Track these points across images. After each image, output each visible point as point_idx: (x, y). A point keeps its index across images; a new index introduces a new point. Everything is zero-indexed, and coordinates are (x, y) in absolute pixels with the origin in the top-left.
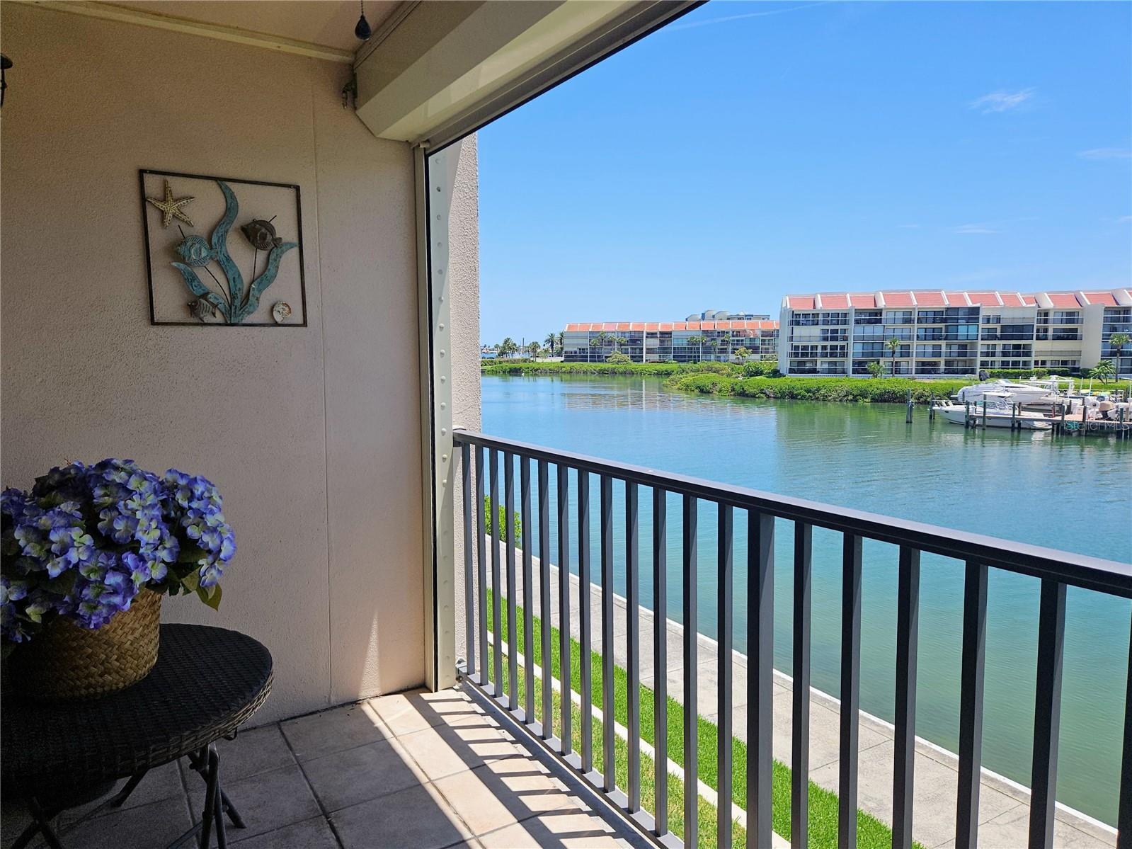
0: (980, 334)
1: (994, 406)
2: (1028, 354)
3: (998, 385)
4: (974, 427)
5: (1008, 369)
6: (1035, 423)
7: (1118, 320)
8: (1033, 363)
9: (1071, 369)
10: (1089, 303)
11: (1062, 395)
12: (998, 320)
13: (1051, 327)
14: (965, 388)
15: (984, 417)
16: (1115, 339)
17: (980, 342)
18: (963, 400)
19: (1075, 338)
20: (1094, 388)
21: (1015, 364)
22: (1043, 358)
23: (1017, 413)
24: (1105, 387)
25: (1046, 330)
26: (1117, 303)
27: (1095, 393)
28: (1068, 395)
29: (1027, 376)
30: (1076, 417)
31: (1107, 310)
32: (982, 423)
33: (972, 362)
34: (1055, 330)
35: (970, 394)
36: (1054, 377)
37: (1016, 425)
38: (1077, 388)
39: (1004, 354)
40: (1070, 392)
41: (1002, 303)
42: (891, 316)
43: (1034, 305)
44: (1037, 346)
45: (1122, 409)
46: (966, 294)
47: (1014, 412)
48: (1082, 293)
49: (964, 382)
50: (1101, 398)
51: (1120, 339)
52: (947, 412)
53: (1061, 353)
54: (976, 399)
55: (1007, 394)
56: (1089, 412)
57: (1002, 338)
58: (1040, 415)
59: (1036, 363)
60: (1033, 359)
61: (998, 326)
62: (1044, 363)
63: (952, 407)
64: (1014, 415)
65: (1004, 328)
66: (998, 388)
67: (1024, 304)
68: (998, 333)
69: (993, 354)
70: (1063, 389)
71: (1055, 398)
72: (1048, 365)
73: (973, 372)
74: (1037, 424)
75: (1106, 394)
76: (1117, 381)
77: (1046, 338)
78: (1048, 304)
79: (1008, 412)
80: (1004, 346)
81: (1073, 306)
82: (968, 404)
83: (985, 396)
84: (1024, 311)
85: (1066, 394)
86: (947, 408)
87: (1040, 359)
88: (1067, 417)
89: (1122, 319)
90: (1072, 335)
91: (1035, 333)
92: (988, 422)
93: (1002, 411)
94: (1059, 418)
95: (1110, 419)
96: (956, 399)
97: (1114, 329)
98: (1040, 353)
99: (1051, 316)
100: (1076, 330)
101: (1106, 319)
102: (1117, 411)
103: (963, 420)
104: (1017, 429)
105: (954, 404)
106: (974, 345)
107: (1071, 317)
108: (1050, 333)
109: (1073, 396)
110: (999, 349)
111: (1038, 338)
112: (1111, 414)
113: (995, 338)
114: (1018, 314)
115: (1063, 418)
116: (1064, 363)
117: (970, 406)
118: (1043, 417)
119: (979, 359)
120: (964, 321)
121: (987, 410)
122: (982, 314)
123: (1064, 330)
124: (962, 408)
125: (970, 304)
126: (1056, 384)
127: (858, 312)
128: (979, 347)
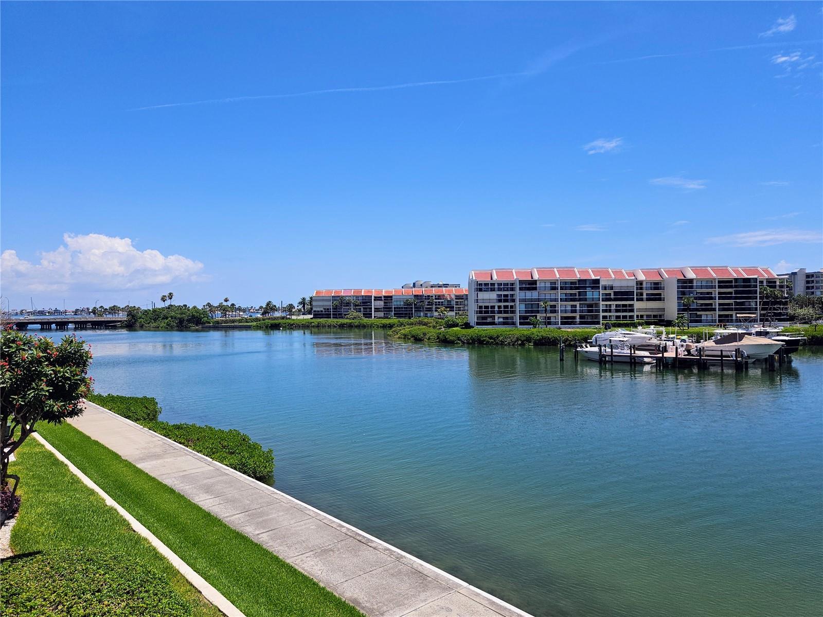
0: (601, 297)
1: (617, 347)
2: (632, 311)
3: (618, 333)
4: (605, 362)
5: (620, 321)
6: (645, 359)
7: (685, 287)
8: (635, 317)
9: (660, 320)
10: (667, 277)
11: (659, 339)
12: (612, 288)
13: (645, 292)
14: (596, 335)
15: (612, 355)
16: (686, 300)
17: (602, 303)
18: (596, 343)
19: (660, 299)
20: (678, 334)
21: (625, 317)
22: (642, 313)
23: (633, 352)
24: (683, 333)
25: (642, 294)
26: (685, 277)
27: (678, 337)
28: (663, 338)
29: (635, 326)
30: (671, 354)
31: (679, 281)
32: (610, 360)
33: (597, 317)
34: (647, 294)
35: (600, 339)
36: (652, 327)
37: (633, 361)
38: (668, 333)
39: (617, 311)
40: (664, 336)
41: (613, 276)
42: (543, 285)
43: (634, 278)
44: (637, 305)
45: (700, 348)
46: (590, 271)
47: (631, 351)
48: (662, 270)
49: (594, 330)
50: (684, 341)
51: (688, 300)
52: (586, 352)
53: (652, 310)
54: (604, 343)
55: (625, 339)
56: (679, 350)
57: (615, 300)
58: (647, 354)
59: (637, 316)
60: (635, 314)
61: (611, 292)
62: (642, 316)
63: (589, 349)
64: (631, 353)
65: (616, 293)
66: (618, 335)
67: (627, 277)
68: (612, 297)
69: (610, 311)
70: (659, 334)
71: (655, 341)
72: (645, 318)
73: (598, 323)
74: (646, 360)
75: (685, 337)
76: (688, 328)
77: (642, 300)
78: (642, 277)
79: (627, 352)
80: (617, 306)
81: (658, 279)
82: (600, 346)
83: (610, 340)
84: (626, 281)
85: (661, 338)
86: (586, 349)
87: (639, 314)
88: (666, 355)
89: (688, 287)
90: (658, 298)
91: (635, 297)
92: (614, 359)
93: (622, 351)
94: (660, 355)
95: (693, 355)
96: (592, 342)
97: (683, 293)
98: (639, 310)
99: (644, 286)
100: (660, 294)
101: (678, 287)
102: (697, 350)
103: (597, 357)
104: (633, 364)
105: (591, 347)
106: (597, 305)
107: (657, 285)
108: (645, 296)
109: (666, 339)
110: (613, 308)
111: (638, 300)
112: (693, 351)
113: (610, 300)
114: (624, 284)
115: (663, 355)
116: (655, 316)
117: (602, 348)
118: (649, 355)
119: (602, 314)
120: (590, 288)
121: (614, 350)
122: (602, 283)
123: (653, 294)
124: (596, 349)
125: (593, 277)
126: (655, 332)
127: (521, 282)
128: (601, 306)
